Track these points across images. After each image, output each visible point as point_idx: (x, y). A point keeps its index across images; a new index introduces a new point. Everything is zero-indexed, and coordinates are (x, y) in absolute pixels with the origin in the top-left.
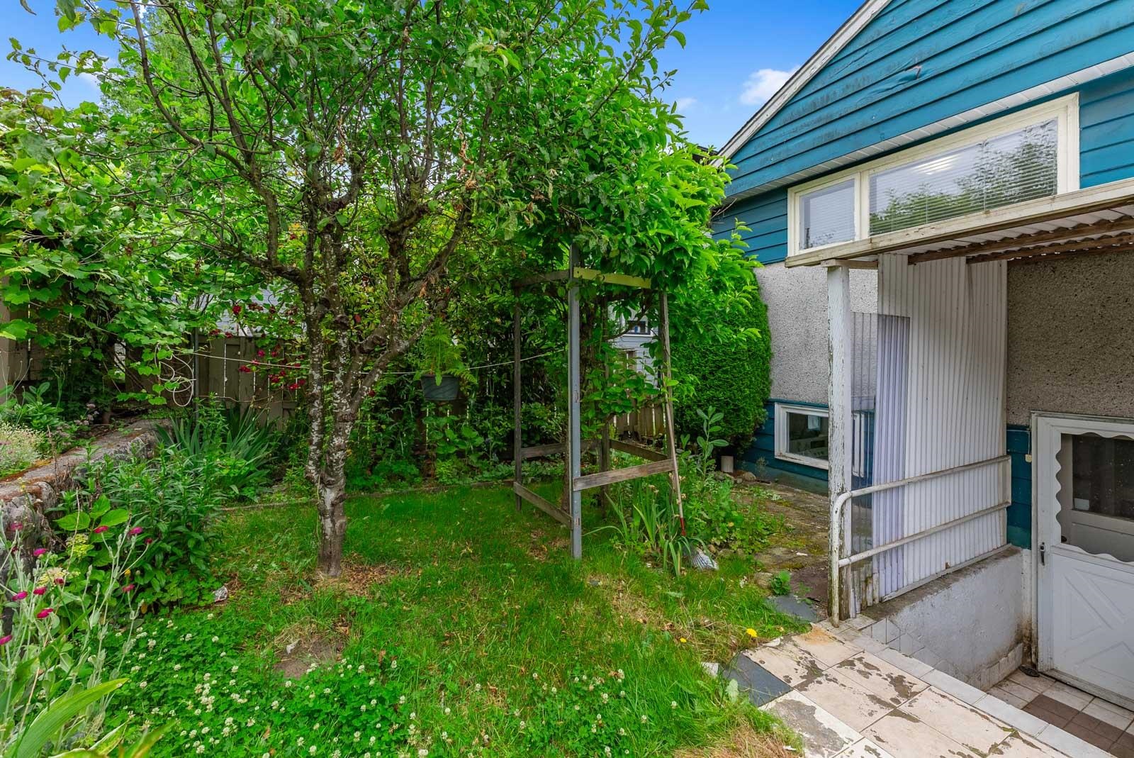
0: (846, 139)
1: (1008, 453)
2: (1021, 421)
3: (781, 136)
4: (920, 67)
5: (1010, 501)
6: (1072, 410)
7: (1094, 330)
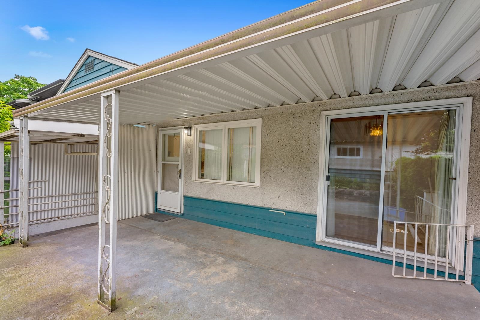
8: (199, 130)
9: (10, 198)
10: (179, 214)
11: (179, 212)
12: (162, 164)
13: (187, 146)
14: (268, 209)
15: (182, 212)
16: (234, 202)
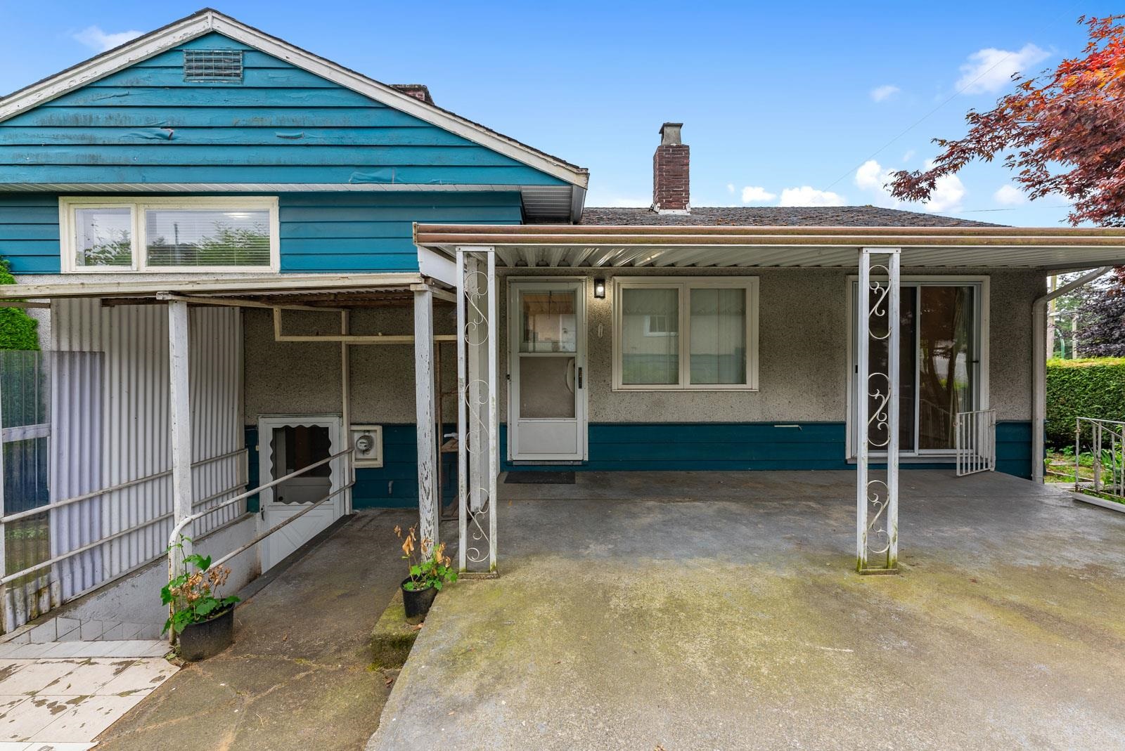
0: (110, 168)
1: (246, 447)
2: (252, 423)
3: (38, 136)
4: (172, 131)
5: (248, 481)
6: (279, 411)
7: (288, 358)
8: (622, 286)
9: (53, 503)
10: (580, 463)
11: (581, 459)
12: (521, 358)
13: (594, 319)
14: (772, 424)
15: (586, 459)
16: (709, 421)
